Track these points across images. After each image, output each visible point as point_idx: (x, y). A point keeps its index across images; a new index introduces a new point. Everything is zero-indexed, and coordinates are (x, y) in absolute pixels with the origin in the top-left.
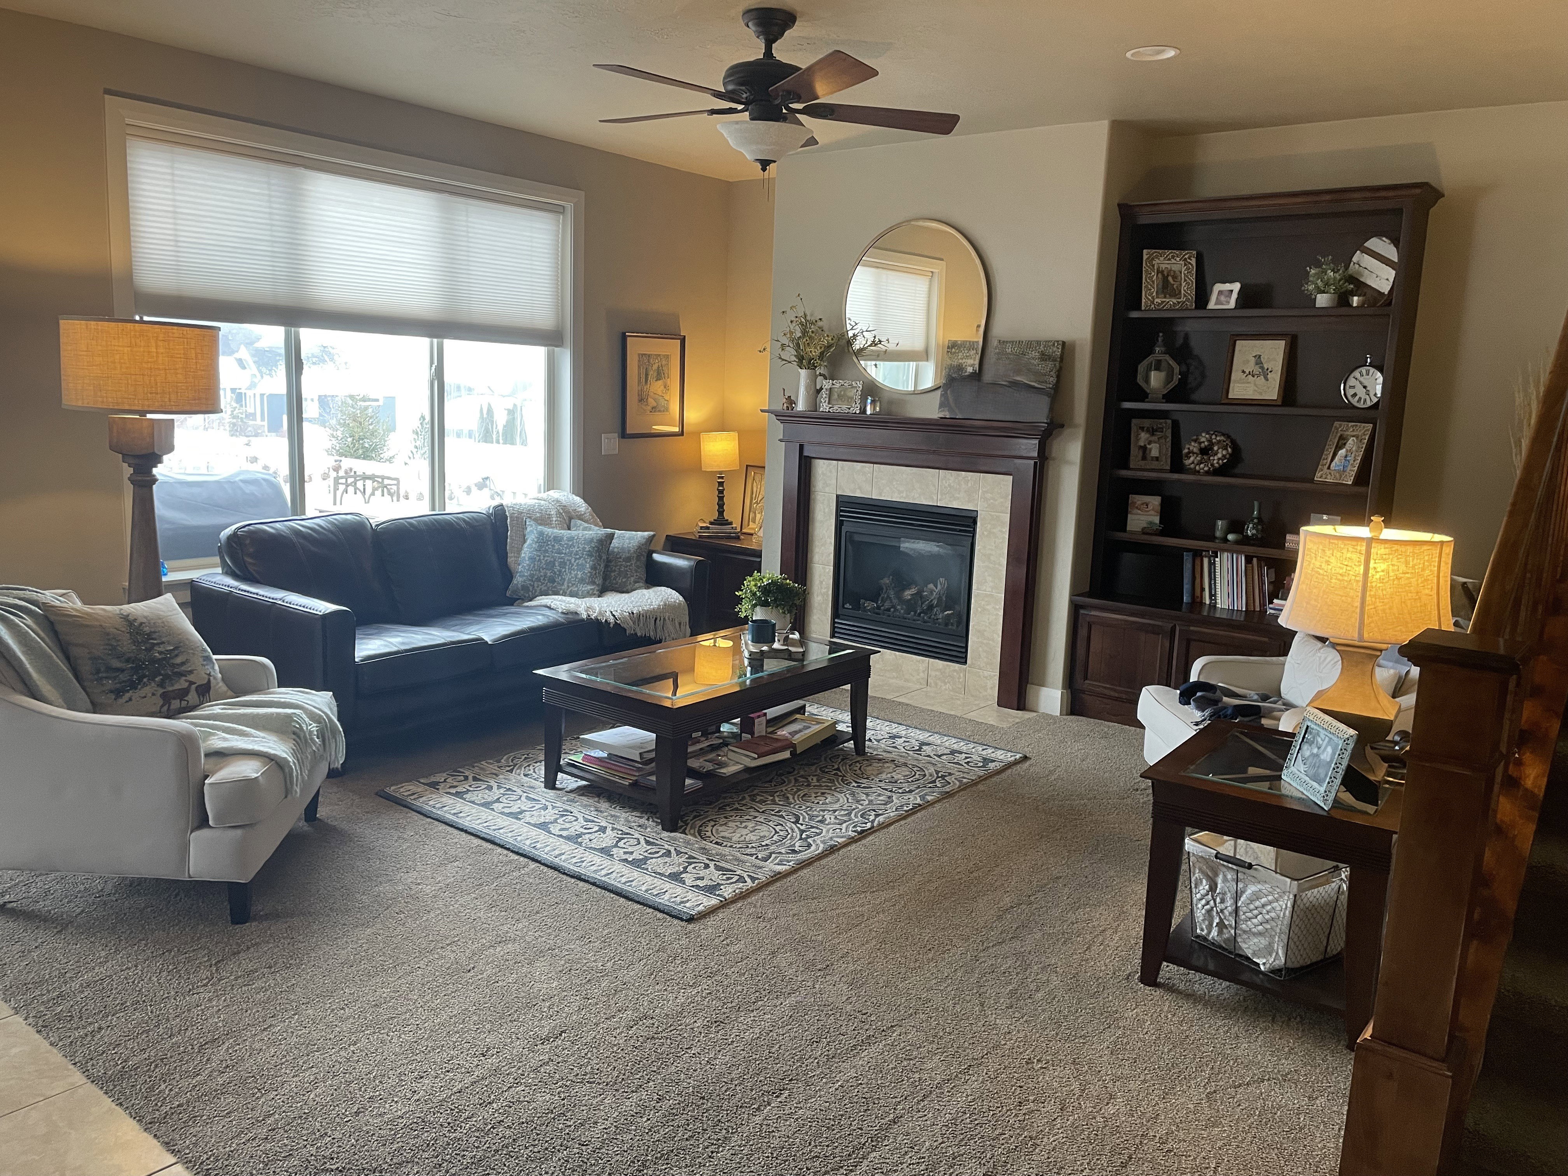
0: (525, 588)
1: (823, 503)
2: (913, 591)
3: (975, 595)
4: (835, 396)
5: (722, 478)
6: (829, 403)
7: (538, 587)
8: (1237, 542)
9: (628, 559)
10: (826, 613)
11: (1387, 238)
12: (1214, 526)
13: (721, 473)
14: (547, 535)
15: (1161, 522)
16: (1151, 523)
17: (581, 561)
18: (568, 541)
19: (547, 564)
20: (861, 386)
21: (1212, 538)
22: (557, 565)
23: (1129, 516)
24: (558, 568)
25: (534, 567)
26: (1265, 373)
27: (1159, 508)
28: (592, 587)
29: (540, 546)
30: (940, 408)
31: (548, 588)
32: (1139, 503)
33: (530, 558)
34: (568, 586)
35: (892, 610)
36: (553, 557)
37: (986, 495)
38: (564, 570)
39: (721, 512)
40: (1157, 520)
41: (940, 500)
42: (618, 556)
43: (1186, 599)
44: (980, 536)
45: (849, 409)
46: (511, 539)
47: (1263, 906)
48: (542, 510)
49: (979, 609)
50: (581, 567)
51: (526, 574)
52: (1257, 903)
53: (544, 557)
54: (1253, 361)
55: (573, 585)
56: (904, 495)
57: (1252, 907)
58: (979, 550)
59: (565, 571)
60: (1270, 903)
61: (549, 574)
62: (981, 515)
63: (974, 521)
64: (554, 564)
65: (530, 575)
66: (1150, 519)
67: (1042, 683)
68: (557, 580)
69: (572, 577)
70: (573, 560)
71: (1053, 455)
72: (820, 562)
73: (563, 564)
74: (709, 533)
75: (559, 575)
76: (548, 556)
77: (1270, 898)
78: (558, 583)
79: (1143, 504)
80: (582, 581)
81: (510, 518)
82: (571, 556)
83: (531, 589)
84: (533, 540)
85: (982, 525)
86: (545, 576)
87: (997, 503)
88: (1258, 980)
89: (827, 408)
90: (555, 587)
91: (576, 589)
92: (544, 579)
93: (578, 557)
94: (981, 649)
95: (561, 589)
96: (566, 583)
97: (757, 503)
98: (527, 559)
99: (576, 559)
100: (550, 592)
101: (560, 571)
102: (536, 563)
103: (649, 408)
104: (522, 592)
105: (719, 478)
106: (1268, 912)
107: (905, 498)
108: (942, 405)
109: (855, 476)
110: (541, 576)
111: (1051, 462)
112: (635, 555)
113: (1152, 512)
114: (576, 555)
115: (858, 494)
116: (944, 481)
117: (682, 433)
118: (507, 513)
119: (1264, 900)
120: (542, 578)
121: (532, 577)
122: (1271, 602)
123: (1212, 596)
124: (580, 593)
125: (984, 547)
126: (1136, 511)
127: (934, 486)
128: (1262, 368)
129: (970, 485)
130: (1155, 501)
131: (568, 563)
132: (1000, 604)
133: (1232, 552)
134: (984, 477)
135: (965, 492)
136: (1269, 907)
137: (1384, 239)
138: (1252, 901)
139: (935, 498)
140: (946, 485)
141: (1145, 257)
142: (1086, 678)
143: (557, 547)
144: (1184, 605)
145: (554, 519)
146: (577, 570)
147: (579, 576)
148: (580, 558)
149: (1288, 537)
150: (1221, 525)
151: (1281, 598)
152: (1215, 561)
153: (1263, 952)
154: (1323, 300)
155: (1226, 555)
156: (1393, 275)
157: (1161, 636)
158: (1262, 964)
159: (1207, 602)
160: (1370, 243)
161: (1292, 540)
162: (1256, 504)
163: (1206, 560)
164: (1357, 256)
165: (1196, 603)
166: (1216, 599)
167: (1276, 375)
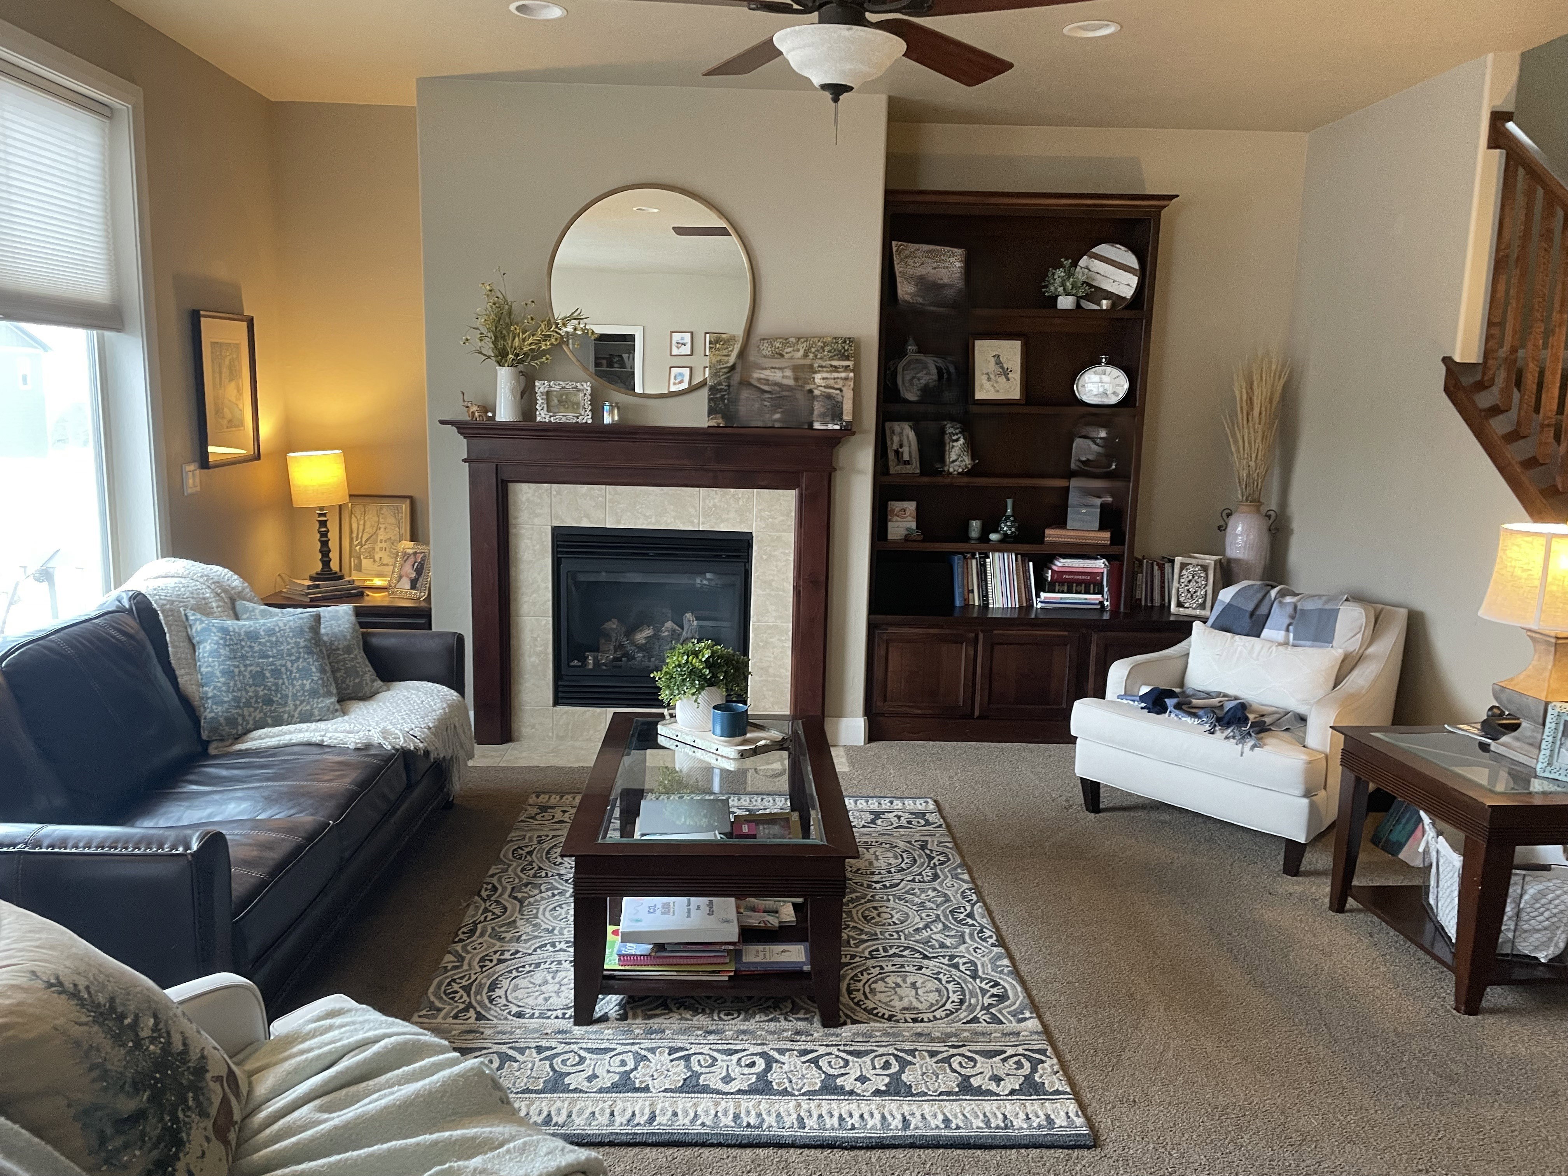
0: (231, 721)
1: (531, 539)
2: (648, 632)
3: (755, 629)
4: (555, 401)
5: (324, 515)
6: (548, 411)
7: (250, 715)
8: (1001, 541)
9: (348, 650)
10: (545, 676)
11: (1121, 245)
12: (966, 528)
13: (321, 509)
14: (234, 631)
15: (917, 527)
16: (908, 529)
17: (301, 664)
18: (269, 636)
19: (254, 676)
20: (589, 389)
21: (966, 539)
22: (268, 675)
23: (890, 524)
24: (272, 680)
25: (235, 685)
26: (1005, 373)
27: (915, 514)
28: (332, 700)
29: (232, 651)
30: (709, 416)
31: (265, 714)
32: (897, 509)
33: (223, 673)
34: (295, 705)
35: (624, 659)
36: (258, 665)
37: (762, 514)
38: (281, 682)
39: (326, 562)
40: (913, 525)
41: (703, 523)
42: (334, 647)
43: (958, 603)
44: (757, 560)
45: (577, 417)
46: (173, 647)
47: (1550, 902)
48: (192, 593)
49: (761, 644)
50: (305, 673)
51: (226, 699)
52: (1543, 901)
53: (245, 666)
54: (993, 360)
55: (302, 702)
56: (653, 520)
57: (1538, 905)
58: (758, 577)
59: (283, 683)
60: (1558, 897)
61: (261, 693)
62: (757, 537)
63: (750, 546)
64: (264, 675)
65: (235, 699)
66: (908, 525)
67: (840, 714)
68: (275, 699)
69: (297, 691)
70: (289, 664)
71: (841, 465)
72: (532, 613)
73: (276, 673)
74: (319, 593)
75: (276, 691)
76: (251, 665)
77: (1558, 892)
78: (279, 704)
79: (901, 510)
80: (314, 693)
81: (162, 613)
82: (282, 658)
83: (240, 720)
84: (217, 643)
85: (759, 548)
86: (257, 696)
87: (776, 521)
88: (1539, 973)
89: (547, 417)
90: (275, 711)
91: (308, 707)
92: (257, 702)
93: (294, 658)
94: (765, 689)
95: (284, 712)
96: (290, 702)
97: (360, 544)
98: (218, 674)
99: (292, 662)
100: (269, 721)
101: (276, 685)
102: (237, 678)
103: (225, 422)
104: (227, 728)
105: (320, 515)
106: (1556, 906)
107: (654, 524)
108: (711, 412)
109: (579, 501)
110: (251, 697)
111: (838, 473)
112: (355, 642)
113: (909, 518)
114: (291, 655)
115: (585, 524)
116: (707, 501)
117: (258, 457)
118: (155, 606)
119: (1550, 897)
120: (253, 701)
121: (239, 702)
122: (1038, 596)
123: (985, 596)
124: (316, 712)
125: (764, 573)
126: (895, 518)
127: (694, 507)
128: (1002, 367)
129: (741, 503)
130: (911, 506)
131: (283, 669)
132: (787, 634)
133: (1002, 551)
134: (758, 493)
135: (736, 511)
136: (1557, 902)
137: (1118, 246)
138: (1537, 901)
139: (696, 521)
140: (710, 505)
141: (894, 249)
142: (885, 700)
143: (256, 649)
144: (957, 610)
145: (214, 605)
146: (302, 678)
147: (307, 687)
148: (298, 659)
149: (1048, 532)
150: (975, 526)
151: (1049, 592)
152: (985, 562)
153: (1545, 945)
154: (1065, 302)
155: (997, 555)
156: (1134, 281)
157: (964, 644)
158: (1543, 957)
159: (977, 603)
160: (1098, 249)
161: (1052, 535)
162: (1010, 502)
163: (974, 562)
164: (1084, 261)
165: (967, 606)
166: (987, 600)
167: (1016, 376)
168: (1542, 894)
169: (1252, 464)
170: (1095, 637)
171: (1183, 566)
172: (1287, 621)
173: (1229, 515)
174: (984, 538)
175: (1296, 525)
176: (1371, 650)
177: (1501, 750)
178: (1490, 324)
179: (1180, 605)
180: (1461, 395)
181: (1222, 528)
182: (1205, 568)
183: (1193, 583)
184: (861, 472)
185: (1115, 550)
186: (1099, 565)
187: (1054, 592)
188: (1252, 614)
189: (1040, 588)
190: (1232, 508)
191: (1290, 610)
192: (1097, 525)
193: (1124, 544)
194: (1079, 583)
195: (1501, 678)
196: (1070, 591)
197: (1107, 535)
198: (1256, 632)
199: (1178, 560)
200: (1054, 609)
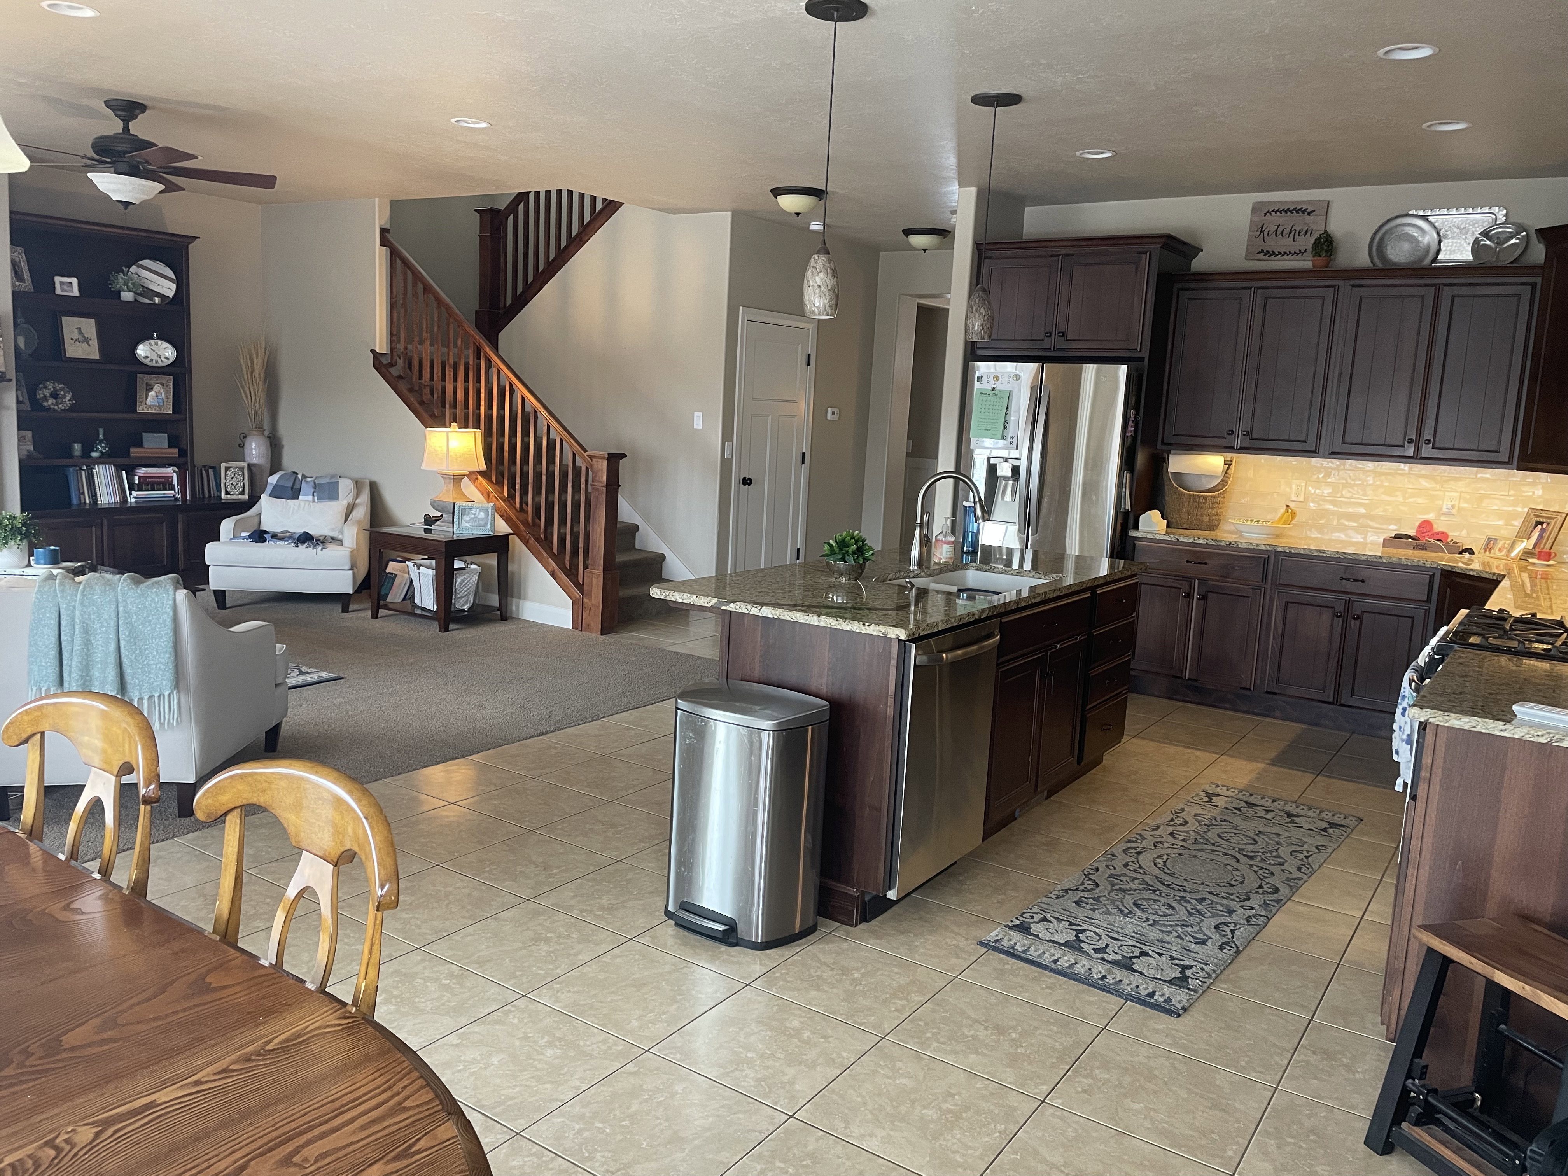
8: (100, 457)
11: (160, 262)
12: (69, 449)
15: (34, 449)
16: (28, 451)
21: (70, 456)
26: (87, 340)
27: (32, 440)
40: (31, 448)
43: (76, 502)
54: (76, 331)
66: (28, 447)
79: (22, 437)
113: (28, 443)
122: (131, 494)
123: (94, 496)
128: (84, 336)
130: (29, 434)
133: (102, 464)
137: (158, 262)
138: (461, 586)
144: (73, 506)
149: (132, 450)
150: (77, 447)
151: (138, 490)
152: (92, 472)
153: (466, 603)
154: (127, 296)
155: (101, 466)
156: (174, 287)
157: (94, 528)
158: (466, 608)
159: (88, 502)
160: (141, 262)
161: (135, 452)
162: (101, 430)
163: (83, 472)
164: (134, 269)
165: (82, 504)
166: (96, 499)
167: (94, 342)
168: (463, 581)
169: (257, 405)
170: (180, 517)
171: (227, 469)
172: (313, 490)
173: (244, 437)
174: (86, 454)
175: (285, 442)
176: (358, 501)
177: (437, 528)
178: (392, 335)
179: (227, 493)
180: (383, 369)
181: (242, 446)
182: (242, 469)
183: (235, 479)
184: (8, 408)
185: (182, 460)
186: (170, 471)
187: (142, 490)
188: (292, 488)
189: (132, 488)
190: (247, 432)
191: (312, 484)
192: (166, 445)
193: (186, 456)
194: (158, 483)
195: (433, 497)
196: (153, 490)
197: (176, 450)
198: (296, 497)
199: (223, 465)
200: (144, 502)
